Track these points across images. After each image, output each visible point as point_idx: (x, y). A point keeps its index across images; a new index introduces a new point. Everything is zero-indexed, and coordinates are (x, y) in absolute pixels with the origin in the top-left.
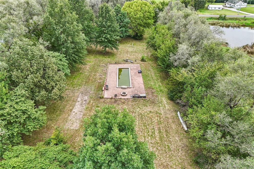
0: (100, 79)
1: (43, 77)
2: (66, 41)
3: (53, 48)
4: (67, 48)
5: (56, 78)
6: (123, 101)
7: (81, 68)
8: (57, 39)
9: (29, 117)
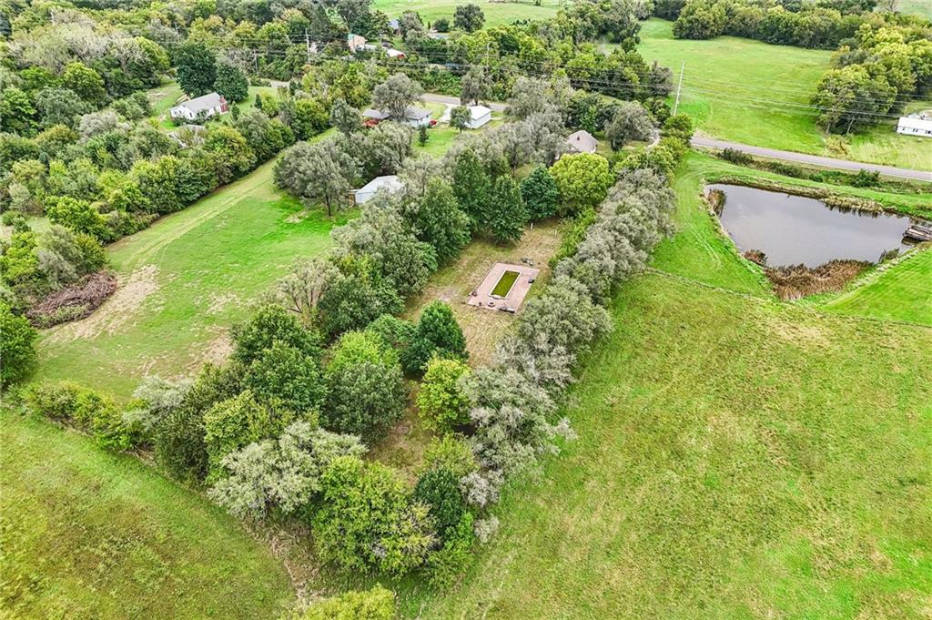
0: (474, 281)
1: (408, 271)
2: (439, 232)
3: (425, 237)
4: (439, 240)
5: (419, 273)
6: (485, 311)
7: (455, 262)
8: (431, 228)
9: (393, 302)
